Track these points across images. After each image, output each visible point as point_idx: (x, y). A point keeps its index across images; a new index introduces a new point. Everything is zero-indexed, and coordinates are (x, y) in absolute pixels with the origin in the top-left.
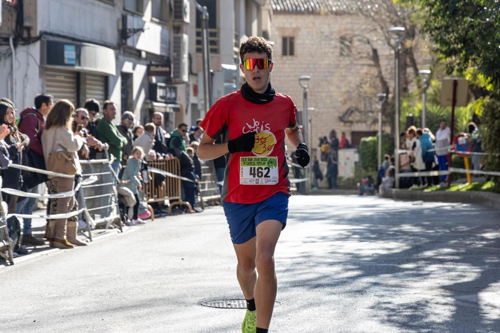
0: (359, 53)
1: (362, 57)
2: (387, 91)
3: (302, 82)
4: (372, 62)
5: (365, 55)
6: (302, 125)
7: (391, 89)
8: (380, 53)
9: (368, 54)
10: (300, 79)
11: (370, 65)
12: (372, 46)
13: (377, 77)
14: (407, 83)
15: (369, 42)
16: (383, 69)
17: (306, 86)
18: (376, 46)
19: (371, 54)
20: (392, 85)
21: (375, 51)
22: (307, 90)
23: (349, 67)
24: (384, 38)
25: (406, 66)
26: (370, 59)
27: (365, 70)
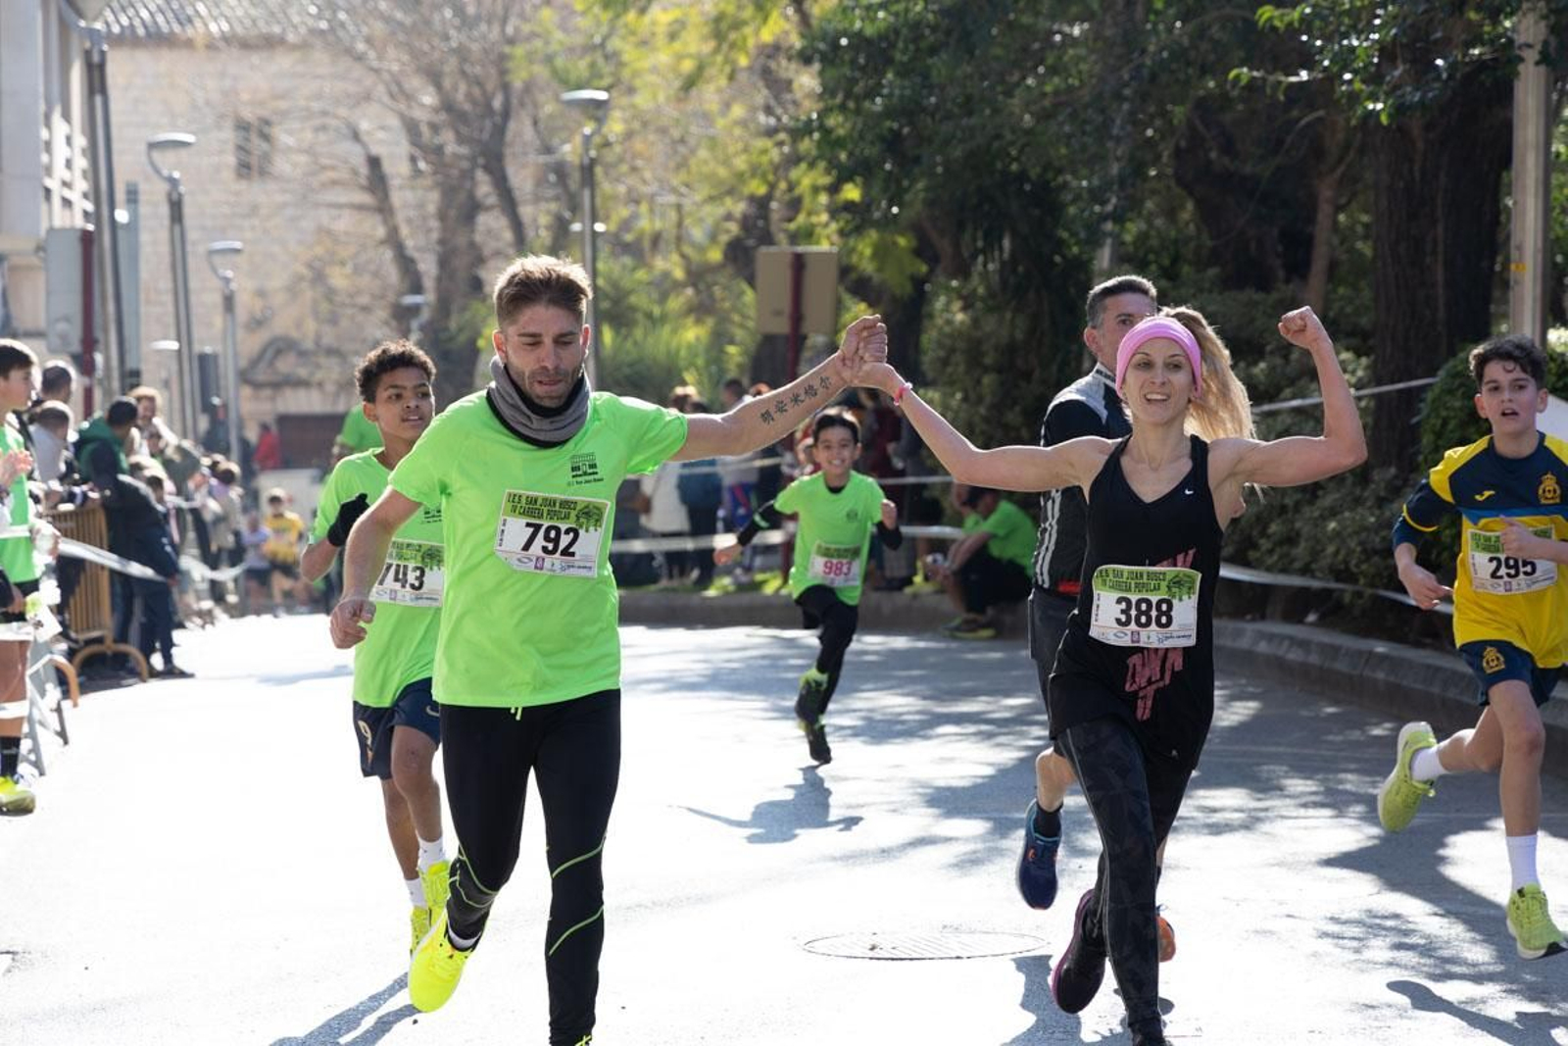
0: (324, 168)
1: (334, 183)
2: (417, 288)
3: (217, 260)
4: (366, 198)
5: (343, 174)
6: (218, 396)
7: (429, 283)
8: (387, 167)
9: (355, 172)
10: (212, 253)
11: (360, 208)
12: (364, 145)
13: (382, 242)
14: (480, 260)
15: (356, 136)
16: (400, 217)
17: (229, 274)
18: (375, 150)
19: (364, 170)
20: (428, 267)
21: (374, 162)
22: (234, 286)
23: (290, 212)
24: (394, 122)
25: (472, 209)
26: (363, 188)
27: (344, 223)
